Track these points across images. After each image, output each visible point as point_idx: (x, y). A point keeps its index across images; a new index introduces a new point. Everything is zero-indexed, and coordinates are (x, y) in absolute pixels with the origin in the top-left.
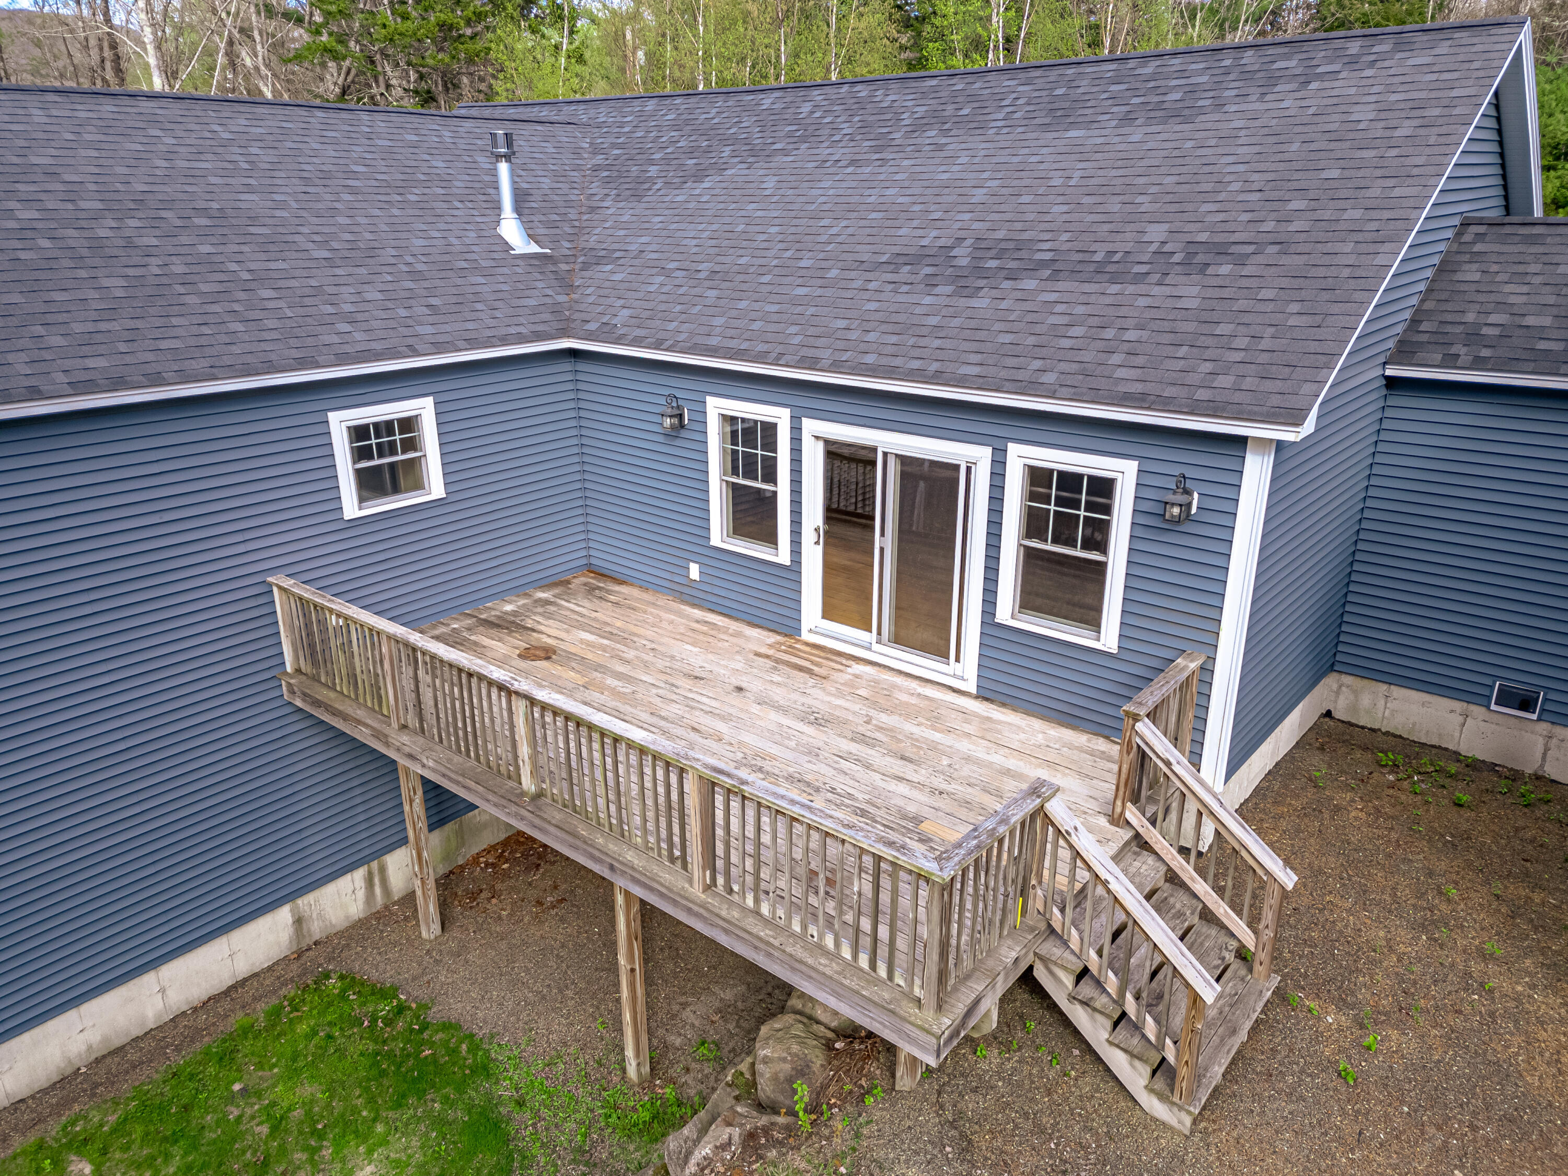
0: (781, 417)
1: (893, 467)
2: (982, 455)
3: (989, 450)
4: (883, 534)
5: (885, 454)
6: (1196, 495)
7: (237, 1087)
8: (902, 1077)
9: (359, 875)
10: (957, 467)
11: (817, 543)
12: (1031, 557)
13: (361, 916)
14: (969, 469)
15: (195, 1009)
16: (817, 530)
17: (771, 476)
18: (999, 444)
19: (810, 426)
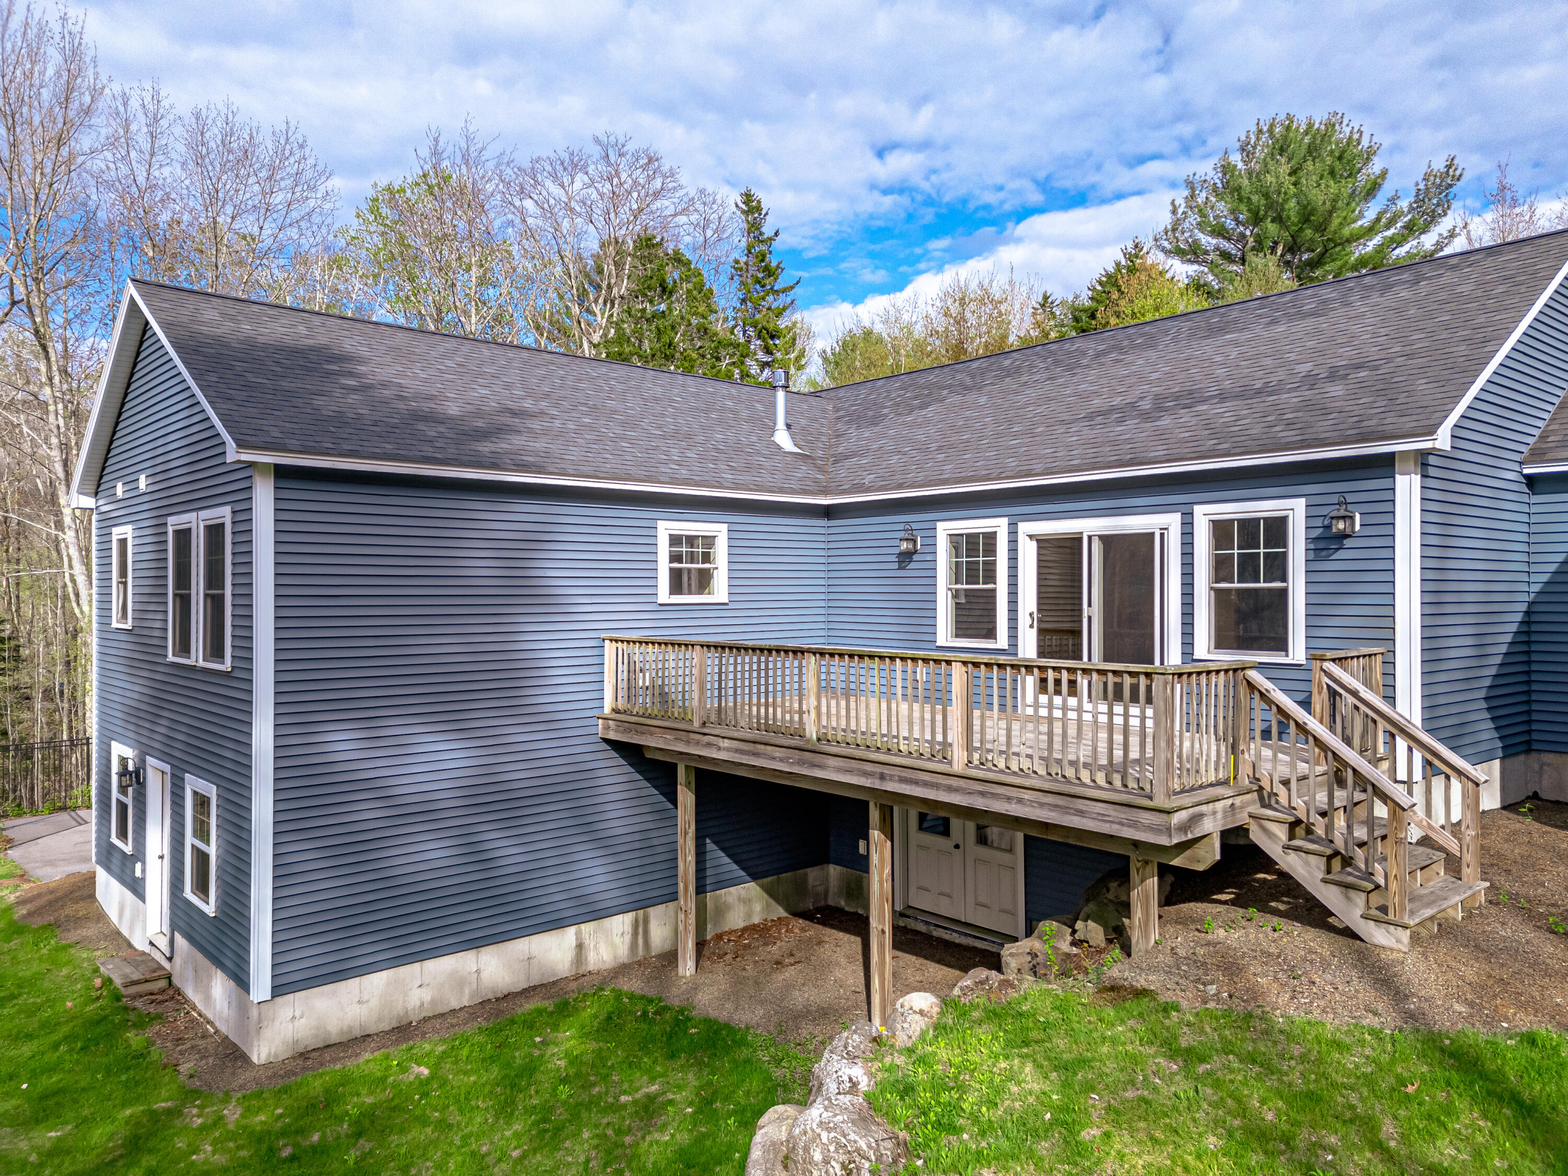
0: (999, 525)
1: (1097, 546)
2: (1173, 521)
3: (1178, 516)
4: (1090, 605)
5: (1090, 538)
6: (1358, 517)
7: (538, 1039)
8: (1137, 942)
9: (628, 918)
10: (1152, 535)
11: (1031, 626)
12: (1221, 598)
13: (626, 961)
14: (1162, 535)
15: (497, 999)
16: (1031, 614)
17: (990, 576)
18: (1186, 509)
19: (1025, 528)
